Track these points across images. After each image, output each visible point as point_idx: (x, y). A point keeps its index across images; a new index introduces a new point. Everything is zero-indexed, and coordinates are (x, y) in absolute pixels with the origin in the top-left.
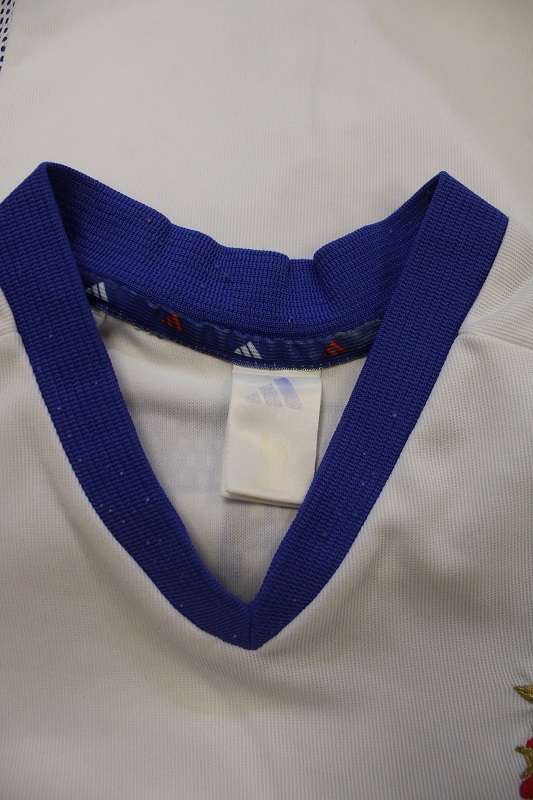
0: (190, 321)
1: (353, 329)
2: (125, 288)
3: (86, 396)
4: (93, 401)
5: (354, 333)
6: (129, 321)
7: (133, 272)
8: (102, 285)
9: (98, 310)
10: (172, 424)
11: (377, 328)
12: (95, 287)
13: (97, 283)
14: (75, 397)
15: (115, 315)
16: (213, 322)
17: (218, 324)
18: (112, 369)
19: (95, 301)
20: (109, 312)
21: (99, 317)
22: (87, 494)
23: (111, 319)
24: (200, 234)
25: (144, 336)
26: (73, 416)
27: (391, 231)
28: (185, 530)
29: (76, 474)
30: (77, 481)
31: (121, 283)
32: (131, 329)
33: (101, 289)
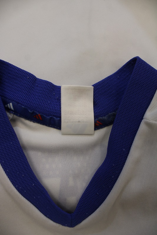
0: (45, 116)
1: (105, 116)
2: (19, 104)
3: (8, 148)
4: (11, 149)
5: (105, 118)
6: (22, 117)
7: (23, 98)
8: (11, 104)
9: (10, 113)
10: (39, 154)
11: (114, 115)
12: (8, 105)
13: (9, 103)
14: (4, 148)
15: (17, 115)
16: (54, 116)
17: (55, 116)
18: (17, 137)
19: (9, 110)
20: (14, 114)
21: (10, 116)
22: (11, 182)
23: (15, 116)
24: (47, 81)
25: (28, 122)
26: (4, 155)
27: (118, 77)
28: (47, 193)
29: (7, 175)
30: (7, 177)
31: (18, 103)
32: (23, 119)
33: (11, 105)
